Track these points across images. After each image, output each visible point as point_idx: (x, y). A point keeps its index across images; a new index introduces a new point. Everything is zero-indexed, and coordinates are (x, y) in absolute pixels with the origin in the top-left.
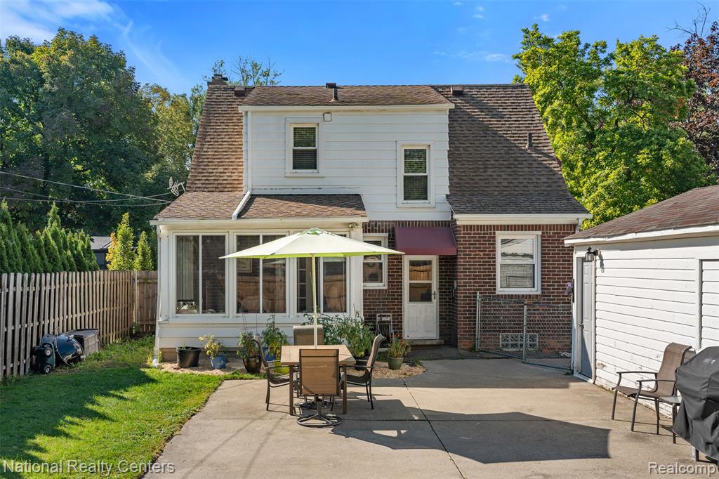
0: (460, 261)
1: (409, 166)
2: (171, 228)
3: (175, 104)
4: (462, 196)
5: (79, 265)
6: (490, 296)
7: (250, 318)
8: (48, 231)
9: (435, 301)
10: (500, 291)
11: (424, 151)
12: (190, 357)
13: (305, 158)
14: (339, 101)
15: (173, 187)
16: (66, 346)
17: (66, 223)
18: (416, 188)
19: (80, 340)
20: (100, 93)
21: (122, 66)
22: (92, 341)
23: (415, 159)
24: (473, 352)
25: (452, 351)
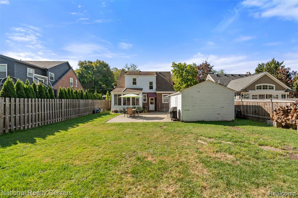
0: (157, 98)
1: (150, 84)
2: (113, 93)
3: (119, 71)
4: (158, 89)
5: (100, 99)
6: (161, 103)
7: (124, 106)
8: (95, 94)
9: (154, 104)
10: (163, 102)
11: (152, 82)
12: (116, 112)
13: (134, 83)
14: (140, 74)
15: (115, 87)
16: (98, 110)
17: (98, 92)
18: (151, 88)
19: (100, 110)
20: (104, 70)
21: (108, 66)
22: (102, 110)
23: (151, 83)
24: (159, 111)
25: (156, 111)
